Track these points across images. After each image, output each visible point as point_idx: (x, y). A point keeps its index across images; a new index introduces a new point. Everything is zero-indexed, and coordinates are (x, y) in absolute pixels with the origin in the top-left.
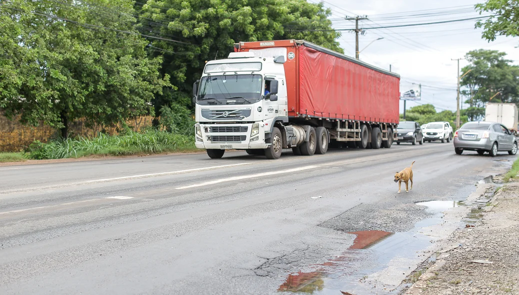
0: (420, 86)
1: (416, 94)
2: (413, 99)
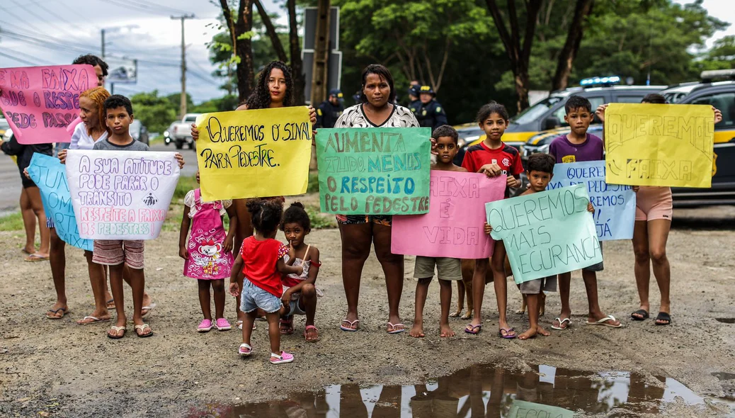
0: (135, 62)
1: (130, 74)
2: (124, 81)
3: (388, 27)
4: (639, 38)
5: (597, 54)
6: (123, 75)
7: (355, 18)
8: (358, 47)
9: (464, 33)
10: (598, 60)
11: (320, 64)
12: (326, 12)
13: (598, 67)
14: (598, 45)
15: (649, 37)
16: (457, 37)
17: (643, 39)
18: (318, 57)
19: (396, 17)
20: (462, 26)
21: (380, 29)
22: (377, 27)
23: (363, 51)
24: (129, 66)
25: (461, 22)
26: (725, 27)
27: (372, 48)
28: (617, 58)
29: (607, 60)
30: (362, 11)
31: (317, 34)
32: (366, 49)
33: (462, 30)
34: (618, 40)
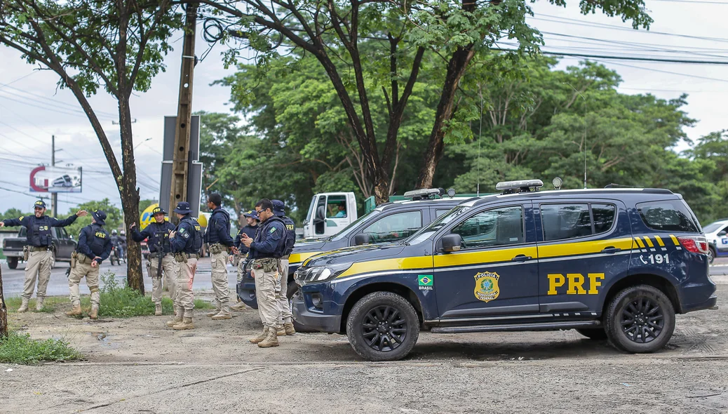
3: (333, 130)
4: (601, 137)
5: (555, 155)
6: (69, 184)
7: (298, 121)
8: (302, 152)
9: (413, 136)
10: (556, 162)
11: (179, 176)
12: (186, 121)
13: (556, 168)
14: (555, 145)
15: (612, 136)
16: (406, 139)
17: (606, 138)
18: (176, 169)
19: (340, 120)
20: (410, 128)
21: (326, 133)
22: (322, 131)
23: (307, 156)
24: (73, 174)
25: (409, 124)
26: (694, 124)
27: (317, 153)
28: (576, 158)
29: (565, 160)
30: (306, 114)
31: (176, 143)
32: (311, 154)
33: (411, 133)
34: (578, 140)
